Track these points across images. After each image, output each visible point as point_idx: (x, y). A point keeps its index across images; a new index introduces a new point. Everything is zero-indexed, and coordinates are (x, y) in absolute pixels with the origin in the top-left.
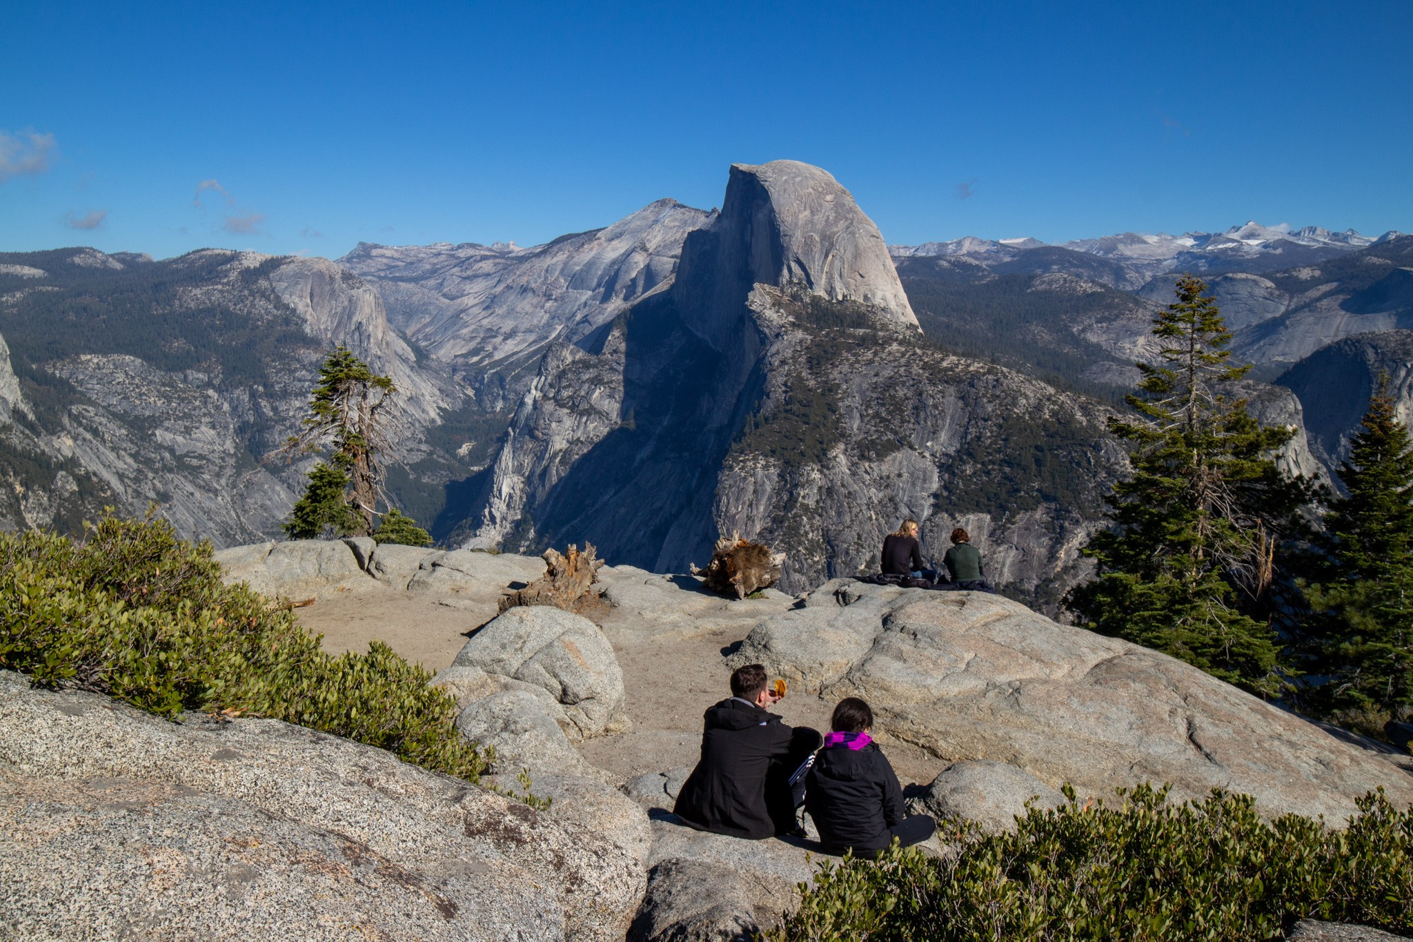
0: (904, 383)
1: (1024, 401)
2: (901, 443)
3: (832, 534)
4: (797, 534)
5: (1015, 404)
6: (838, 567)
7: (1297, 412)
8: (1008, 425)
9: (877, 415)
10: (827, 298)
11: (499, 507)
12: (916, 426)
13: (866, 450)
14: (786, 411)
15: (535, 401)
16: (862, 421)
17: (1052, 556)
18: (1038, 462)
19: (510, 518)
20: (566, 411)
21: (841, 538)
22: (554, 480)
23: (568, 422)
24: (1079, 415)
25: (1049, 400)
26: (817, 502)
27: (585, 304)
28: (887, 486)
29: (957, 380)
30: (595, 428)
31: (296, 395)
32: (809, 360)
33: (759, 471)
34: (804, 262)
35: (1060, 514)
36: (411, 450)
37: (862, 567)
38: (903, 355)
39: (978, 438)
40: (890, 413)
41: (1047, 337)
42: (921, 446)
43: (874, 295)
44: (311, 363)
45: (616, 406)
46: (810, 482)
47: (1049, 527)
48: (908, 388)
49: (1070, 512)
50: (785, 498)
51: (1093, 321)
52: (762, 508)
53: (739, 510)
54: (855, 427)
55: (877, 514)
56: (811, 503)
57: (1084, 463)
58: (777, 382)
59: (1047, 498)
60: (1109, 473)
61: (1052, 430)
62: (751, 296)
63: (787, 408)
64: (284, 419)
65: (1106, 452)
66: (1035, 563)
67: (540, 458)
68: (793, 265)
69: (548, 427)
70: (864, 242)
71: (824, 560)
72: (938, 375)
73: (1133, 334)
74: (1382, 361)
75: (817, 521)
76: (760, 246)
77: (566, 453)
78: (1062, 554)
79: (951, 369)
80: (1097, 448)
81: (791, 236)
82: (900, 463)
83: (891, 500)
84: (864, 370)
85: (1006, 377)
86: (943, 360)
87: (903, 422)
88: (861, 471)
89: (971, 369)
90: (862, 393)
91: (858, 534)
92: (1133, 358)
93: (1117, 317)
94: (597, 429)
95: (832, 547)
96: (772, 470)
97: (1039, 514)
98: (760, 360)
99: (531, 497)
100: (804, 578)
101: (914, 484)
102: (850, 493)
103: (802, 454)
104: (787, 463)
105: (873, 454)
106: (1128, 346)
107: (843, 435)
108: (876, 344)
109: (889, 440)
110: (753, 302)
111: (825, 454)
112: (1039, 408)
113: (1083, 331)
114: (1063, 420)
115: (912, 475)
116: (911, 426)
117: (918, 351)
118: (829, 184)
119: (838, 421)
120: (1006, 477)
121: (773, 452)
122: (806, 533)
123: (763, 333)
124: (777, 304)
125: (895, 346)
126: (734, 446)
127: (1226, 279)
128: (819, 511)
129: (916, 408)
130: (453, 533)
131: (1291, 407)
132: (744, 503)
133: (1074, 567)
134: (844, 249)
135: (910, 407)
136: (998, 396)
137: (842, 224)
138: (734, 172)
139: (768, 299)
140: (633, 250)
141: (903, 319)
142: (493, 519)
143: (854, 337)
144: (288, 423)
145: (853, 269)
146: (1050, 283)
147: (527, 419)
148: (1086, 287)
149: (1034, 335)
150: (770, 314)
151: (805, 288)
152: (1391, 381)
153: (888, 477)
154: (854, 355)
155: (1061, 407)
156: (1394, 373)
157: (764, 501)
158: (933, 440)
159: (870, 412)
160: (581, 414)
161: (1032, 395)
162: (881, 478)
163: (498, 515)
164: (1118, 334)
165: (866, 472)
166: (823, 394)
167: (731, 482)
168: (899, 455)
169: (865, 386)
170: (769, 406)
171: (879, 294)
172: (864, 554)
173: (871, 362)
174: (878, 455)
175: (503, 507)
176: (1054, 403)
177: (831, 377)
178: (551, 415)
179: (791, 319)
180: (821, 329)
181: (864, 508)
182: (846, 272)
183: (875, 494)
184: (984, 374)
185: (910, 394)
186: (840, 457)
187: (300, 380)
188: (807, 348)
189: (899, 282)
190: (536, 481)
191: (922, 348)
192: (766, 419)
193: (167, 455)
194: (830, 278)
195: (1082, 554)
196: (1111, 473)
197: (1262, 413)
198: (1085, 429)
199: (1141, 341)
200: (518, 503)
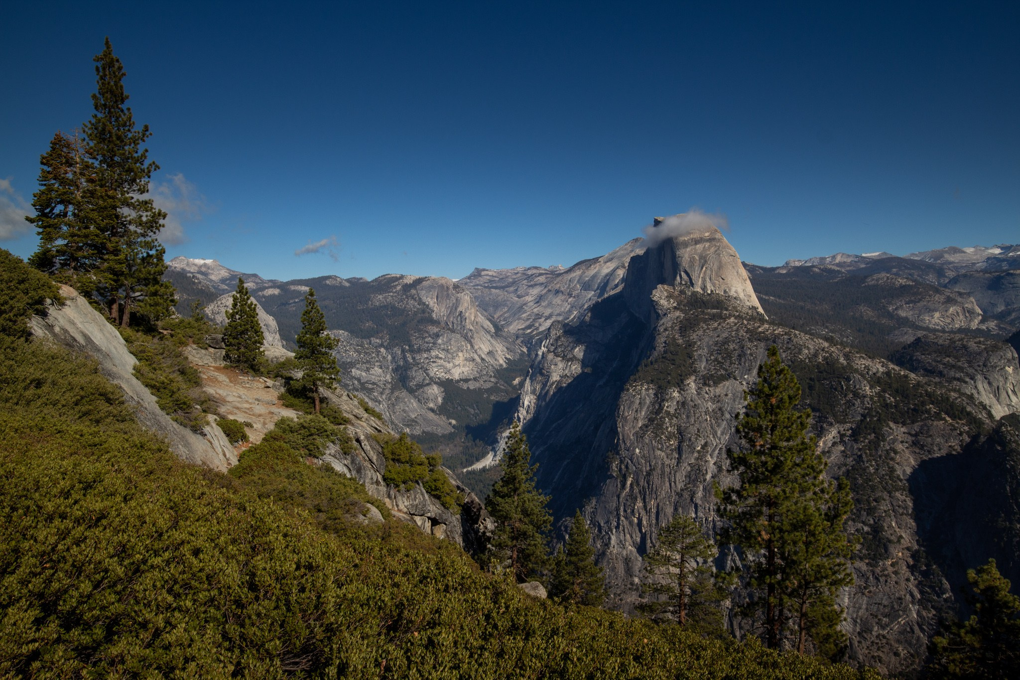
1: (807, 351)
2: (729, 376)
3: (682, 428)
4: (662, 428)
5: (800, 353)
6: (684, 448)
7: (1013, 358)
8: (795, 365)
9: (716, 360)
10: (702, 292)
11: (522, 412)
12: (739, 366)
13: (707, 380)
14: (663, 357)
15: (543, 353)
16: (707, 363)
19: (527, 418)
20: (560, 359)
21: (688, 431)
22: (551, 396)
23: (561, 365)
24: (842, 360)
25: (823, 350)
26: (676, 410)
27: (590, 299)
28: (718, 401)
29: (766, 339)
30: (576, 368)
31: (425, 351)
32: (680, 329)
33: (644, 392)
34: (689, 272)
35: (821, 419)
36: (486, 381)
37: (699, 448)
38: (736, 324)
40: (723, 358)
41: (870, 314)
42: (741, 378)
43: (730, 290)
44: (434, 334)
46: (672, 398)
47: (815, 427)
48: (736, 344)
49: (828, 418)
50: (657, 407)
51: (903, 302)
52: (643, 413)
53: (629, 414)
54: (703, 366)
55: (710, 417)
56: (672, 411)
57: (839, 388)
58: (660, 340)
59: (815, 410)
60: (854, 395)
61: (822, 368)
62: (654, 292)
64: (418, 364)
65: (854, 382)
67: (545, 385)
68: (683, 273)
69: (549, 368)
70: (725, 259)
71: (676, 443)
72: (754, 336)
73: (931, 311)
75: (674, 421)
76: (668, 264)
77: (559, 382)
78: (821, 444)
79: (764, 333)
80: (848, 379)
81: (682, 257)
82: (728, 388)
83: (720, 409)
84: (711, 333)
85: (795, 335)
86: (759, 327)
87: (731, 363)
88: (703, 393)
89: (776, 332)
90: (709, 346)
91: (698, 429)
92: (930, 326)
93: (920, 300)
94: (576, 369)
95: (682, 436)
96: (651, 391)
98: (654, 329)
99: (539, 407)
100: (663, 454)
101: (734, 400)
102: (695, 405)
103: (669, 382)
104: (660, 387)
105: (711, 383)
106: (927, 318)
107: (695, 371)
108: (721, 318)
109: (722, 374)
110: (655, 295)
111: (682, 382)
112: (816, 355)
113: (896, 309)
114: (830, 363)
115: (734, 395)
116: (736, 366)
117: (745, 322)
119: (693, 363)
121: (652, 381)
122: (667, 428)
123: (658, 313)
124: (669, 296)
125: (732, 319)
126: (632, 377)
127: (1009, 274)
128: (676, 415)
129: (739, 356)
130: (499, 427)
131: (1009, 355)
132: (632, 410)
133: (828, 452)
134: (713, 264)
135: (736, 355)
136: (790, 348)
137: (713, 249)
138: (657, 221)
139: (665, 294)
140: (617, 268)
141: (748, 304)
142: (519, 419)
143: (708, 314)
144: (420, 366)
145: (718, 275)
146: (878, 280)
147: (540, 362)
148: (902, 281)
149: (861, 312)
150: (663, 302)
151: (689, 287)
153: (719, 396)
154: (708, 325)
155: (831, 355)
157: (645, 409)
158: (748, 374)
159: (712, 358)
160: (568, 361)
161: (812, 347)
162: (715, 396)
163: (521, 417)
164: (920, 311)
165: (706, 393)
166: (685, 348)
167: (627, 398)
168: (727, 383)
169: (711, 343)
170: (654, 355)
171: (733, 289)
172: (701, 441)
173: (716, 329)
174: (714, 383)
175: (525, 412)
176: (826, 352)
177: (691, 338)
178: (551, 361)
179: (675, 304)
180: (691, 310)
181: (703, 414)
182: (713, 277)
183: (710, 406)
184: (782, 335)
185: (737, 347)
186: (692, 384)
187: (427, 343)
188: (680, 321)
189: (748, 282)
190: (542, 398)
191: (748, 320)
192: (652, 363)
193: (356, 382)
194: (704, 280)
195: (834, 444)
196: (856, 395)
197: (987, 359)
198: (844, 368)
199: (937, 315)
200: (532, 410)
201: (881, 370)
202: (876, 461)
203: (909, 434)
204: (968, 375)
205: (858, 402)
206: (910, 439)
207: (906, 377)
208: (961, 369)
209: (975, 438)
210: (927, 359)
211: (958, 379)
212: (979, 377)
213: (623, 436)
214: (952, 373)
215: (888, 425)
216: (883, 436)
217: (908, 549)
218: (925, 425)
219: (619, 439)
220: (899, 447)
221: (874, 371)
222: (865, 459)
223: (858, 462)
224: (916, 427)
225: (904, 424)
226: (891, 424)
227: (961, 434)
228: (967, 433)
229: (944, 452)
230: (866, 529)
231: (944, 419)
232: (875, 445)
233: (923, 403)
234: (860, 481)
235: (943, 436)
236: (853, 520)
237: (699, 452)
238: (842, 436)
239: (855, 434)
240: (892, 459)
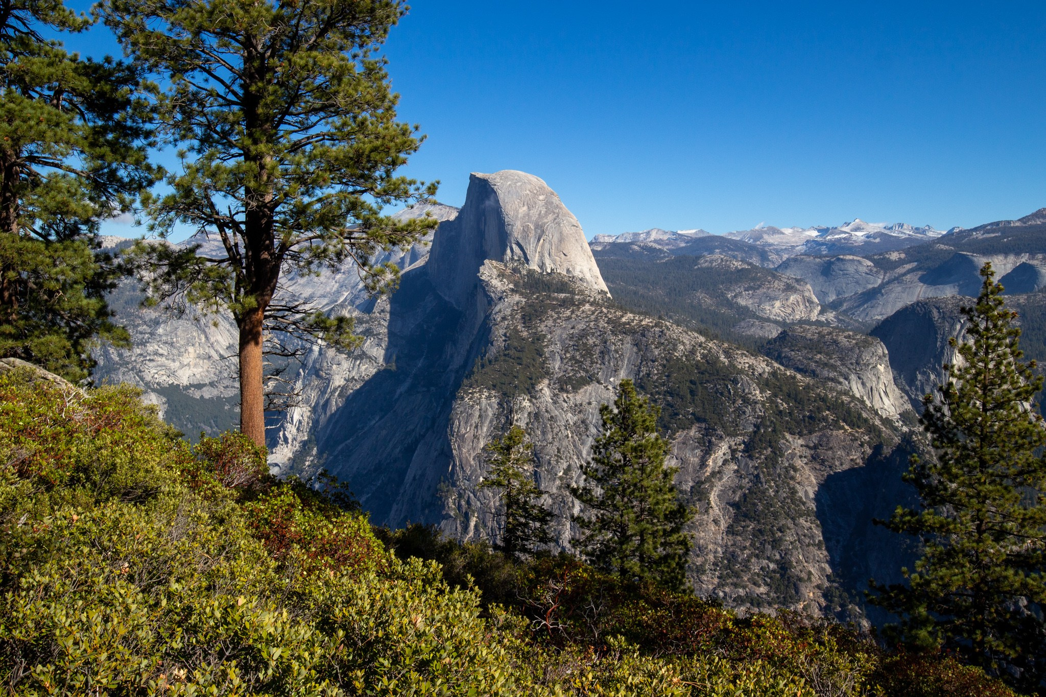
0: (593, 334)
1: (682, 347)
2: (591, 379)
3: (538, 448)
5: (675, 349)
6: (542, 474)
7: (884, 355)
8: (670, 365)
9: (573, 358)
10: (539, 271)
11: (291, 431)
12: (602, 366)
13: (565, 384)
14: (505, 355)
15: (320, 349)
16: (562, 362)
17: (703, 464)
18: (692, 392)
19: (299, 439)
20: (344, 356)
21: (545, 451)
22: (334, 408)
23: (346, 365)
24: (722, 358)
25: (700, 346)
26: (527, 424)
28: (580, 412)
29: (632, 332)
30: (366, 369)
31: (138, 345)
32: (523, 317)
33: (484, 401)
34: (523, 244)
35: (708, 432)
36: (227, 387)
37: (561, 474)
38: (593, 313)
39: (648, 375)
40: (582, 356)
41: (709, 301)
42: (606, 381)
43: (574, 269)
44: (151, 320)
45: (382, 352)
46: (522, 409)
47: (701, 442)
48: (596, 338)
49: (715, 430)
50: (503, 421)
51: (742, 289)
52: (485, 429)
53: (467, 431)
54: (557, 367)
55: (572, 433)
56: (523, 425)
57: (726, 393)
58: (499, 333)
59: (699, 420)
60: (744, 401)
61: (703, 368)
62: (482, 269)
63: (505, 353)
64: (128, 363)
65: (742, 385)
66: (691, 469)
67: (323, 392)
68: (514, 246)
69: (330, 368)
70: (567, 230)
72: (618, 328)
73: (771, 299)
74: (944, 318)
76: (491, 233)
77: (344, 388)
78: (710, 462)
79: (629, 323)
80: (735, 382)
81: (512, 225)
82: (590, 394)
83: (583, 422)
84: (564, 324)
85: (668, 329)
86: (622, 316)
87: (592, 363)
88: (561, 401)
89: (643, 323)
90: (562, 341)
91: (558, 449)
92: (771, 317)
93: (760, 286)
94: (367, 370)
95: (538, 459)
96: (493, 400)
97: (693, 432)
98: (487, 317)
99: (316, 422)
102: (552, 417)
103: (516, 387)
104: (505, 394)
105: (569, 387)
106: (768, 308)
107: (547, 373)
108: (574, 305)
109: (582, 377)
110: (483, 273)
111: (533, 388)
112: (693, 352)
113: (735, 296)
114: (711, 361)
115: (599, 403)
116: (598, 366)
117: (605, 310)
118: (541, 188)
119: (544, 362)
120: (669, 405)
121: (494, 386)
123: (489, 296)
124: (501, 275)
125: (587, 306)
126: (466, 382)
127: (839, 259)
128: (529, 431)
129: (602, 352)
131: (880, 352)
132: (471, 425)
133: (719, 472)
134: (552, 235)
135: (598, 352)
136: (663, 344)
137: (551, 217)
138: (473, 178)
139: (495, 272)
141: (596, 287)
142: (286, 440)
143: (556, 299)
144: (130, 366)
145: (559, 250)
146: (711, 262)
147: (315, 362)
148: (737, 264)
149: (699, 300)
150: (495, 282)
151: (523, 264)
152: (950, 333)
153: (581, 405)
154: (558, 313)
155: (709, 351)
156: (952, 326)
157: (487, 424)
158: (614, 376)
159: (568, 355)
160: (356, 359)
161: (688, 343)
162: (576, 405)
163: (290, 437)
164: (760, 299)
165: (565, 401)
166: (533, 342)
167: (462, 409)
168: (589, 388)
169: (564, 336)
170: (493, 351)
171: (578, 269)
172: (562, 464)
173: (569, 318)
174: (573, 388)
175: (294, 430)
176: (705, 348)
177: (539, 329)
178: (333, 359)
179: (511, 286)
180: (533, 294)
181: (563, 428)
182: (553, 252)
183: (571, 418)
184: (652, 327)
185: (597, 342)
186: (545, 389)
187: (141, 333)
188: (522, 308)
189: (593, 259)
190: (320, 410)
191: (607, 308)
192: (490, 362)
194: (542, 256)
195: (725, 462)
196: (746, 401)
197: (859, 356)
198: (727, 368)
199: (778, 304)
200: (305, 427)
201: (768, 369)
202: (775, 482)
203: (807, 446)
204: (842, 374)
205: (748, 410)
206: (808, 453)
207: (794, 378)
208: (834, 368)
209: (877, 449)
210: (798, 356)
211: (832, 380)
212: (853, 377)
213: (460, 461)
214: (825, 373)
215: (784, 437)
216: (780, 449)
217: (818, 587)
218: (824, 435)
219: (454, 465)
220: (799, 463)
221: (760, 371)
222: (763, 480)
223: (755, 484)
224: (814, 438)
225: (801, 435)
226: (788, 436)
227: (862, 445)
228: (869, 443)
229: (846, 467)
230: (772, 566)
231: (843, 428)
232: (772, 461)
233: (819, 409)
234: (760, 507)
235: (844, 448)
236: (757, 556)
237: (561, 478)
238: (733, 451)
239: (749, 449)
240: (793, 478)
